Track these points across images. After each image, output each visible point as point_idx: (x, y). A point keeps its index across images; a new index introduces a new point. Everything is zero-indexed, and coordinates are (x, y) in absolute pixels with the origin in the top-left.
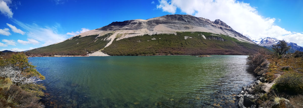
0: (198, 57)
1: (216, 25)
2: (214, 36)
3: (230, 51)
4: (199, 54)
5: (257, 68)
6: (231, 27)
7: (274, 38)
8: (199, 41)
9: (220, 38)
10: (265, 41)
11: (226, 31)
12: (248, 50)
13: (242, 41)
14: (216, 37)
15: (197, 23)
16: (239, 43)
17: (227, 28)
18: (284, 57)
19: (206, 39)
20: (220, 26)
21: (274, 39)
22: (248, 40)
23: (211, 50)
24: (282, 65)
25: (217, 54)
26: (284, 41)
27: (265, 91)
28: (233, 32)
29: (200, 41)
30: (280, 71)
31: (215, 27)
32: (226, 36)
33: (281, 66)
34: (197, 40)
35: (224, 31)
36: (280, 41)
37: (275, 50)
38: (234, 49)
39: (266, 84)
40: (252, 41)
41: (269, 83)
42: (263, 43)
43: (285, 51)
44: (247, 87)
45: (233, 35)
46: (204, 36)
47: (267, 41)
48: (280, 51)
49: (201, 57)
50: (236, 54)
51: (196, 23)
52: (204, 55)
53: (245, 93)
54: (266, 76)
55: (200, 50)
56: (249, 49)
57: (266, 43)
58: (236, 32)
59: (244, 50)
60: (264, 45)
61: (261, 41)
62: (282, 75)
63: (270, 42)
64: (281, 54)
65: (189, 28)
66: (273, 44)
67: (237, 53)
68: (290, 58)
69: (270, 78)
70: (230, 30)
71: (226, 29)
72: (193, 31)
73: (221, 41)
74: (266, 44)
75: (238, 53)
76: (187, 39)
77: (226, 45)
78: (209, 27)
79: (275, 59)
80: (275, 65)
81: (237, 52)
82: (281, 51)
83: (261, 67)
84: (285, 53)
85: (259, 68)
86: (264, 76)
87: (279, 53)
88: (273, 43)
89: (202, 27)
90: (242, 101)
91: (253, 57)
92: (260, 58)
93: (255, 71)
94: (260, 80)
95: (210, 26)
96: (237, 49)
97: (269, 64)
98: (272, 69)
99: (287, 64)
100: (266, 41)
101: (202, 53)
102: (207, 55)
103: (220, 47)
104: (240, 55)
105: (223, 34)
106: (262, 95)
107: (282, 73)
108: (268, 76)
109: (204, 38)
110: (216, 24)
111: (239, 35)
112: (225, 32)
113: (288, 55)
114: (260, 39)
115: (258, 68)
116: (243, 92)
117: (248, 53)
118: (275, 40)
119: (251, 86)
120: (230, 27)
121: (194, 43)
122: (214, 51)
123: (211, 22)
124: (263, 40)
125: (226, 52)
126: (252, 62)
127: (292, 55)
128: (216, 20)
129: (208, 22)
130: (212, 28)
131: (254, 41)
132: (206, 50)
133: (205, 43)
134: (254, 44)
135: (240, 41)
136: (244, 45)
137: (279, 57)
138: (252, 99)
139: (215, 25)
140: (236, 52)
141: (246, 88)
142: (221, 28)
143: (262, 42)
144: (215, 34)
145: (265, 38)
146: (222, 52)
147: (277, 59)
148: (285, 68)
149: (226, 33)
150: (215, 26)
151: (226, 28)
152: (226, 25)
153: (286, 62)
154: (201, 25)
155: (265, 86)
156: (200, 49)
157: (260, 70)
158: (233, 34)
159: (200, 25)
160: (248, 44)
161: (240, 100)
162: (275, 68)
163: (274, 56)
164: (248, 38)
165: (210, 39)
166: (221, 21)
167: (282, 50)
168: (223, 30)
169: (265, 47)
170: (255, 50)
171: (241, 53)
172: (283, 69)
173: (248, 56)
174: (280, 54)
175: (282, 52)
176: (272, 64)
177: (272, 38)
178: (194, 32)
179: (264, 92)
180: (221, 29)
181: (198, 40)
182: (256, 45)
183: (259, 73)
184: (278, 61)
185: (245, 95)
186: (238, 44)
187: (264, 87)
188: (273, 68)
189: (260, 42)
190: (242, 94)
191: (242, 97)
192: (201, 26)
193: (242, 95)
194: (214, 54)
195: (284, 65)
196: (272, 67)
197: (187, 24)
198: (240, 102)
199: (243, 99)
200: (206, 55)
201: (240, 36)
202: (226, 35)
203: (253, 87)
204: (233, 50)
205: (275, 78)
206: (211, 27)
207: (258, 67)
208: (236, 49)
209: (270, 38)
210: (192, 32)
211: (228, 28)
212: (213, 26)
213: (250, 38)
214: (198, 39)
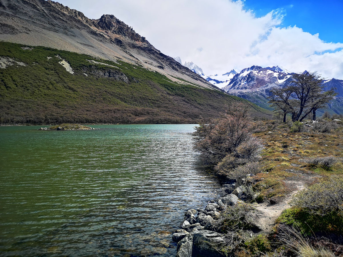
0: (46, 129)
1: (104, 31)
2: (97, 67)
3: (148, 113)
4: (51, 119)
5: (224, 159)
6: (146, 39)
7: (274, 67)
8: (50, 77)
9: (117, 72)
10: (244, 78)
11: (134, 52)
12: (197, 110)
13: (180, 81)
14: (103, 69)
15: (43, 19)
16: (171, 87)
17: (137, 42)
18: (309, 128)
19: (72, 73)
20: (115, 36)
21: (273, 69)
22: (196, 79)
23: (89, 109)
24: (308, 153)
25: (110, 123)
26: (311, 77)
27: (258, 225)
28: (153, 54)
29: (53, 78)
30: (303, 172)
31: (101, 39)
32: (133, 65)
33: (304, 156)
34: (44, 73)
35: (126, 52)
36: (295, 75)
37: (277, 107)
38: (159, 107)
39: (261, 207)
40: (206, 81)
41: (268, 206)
42: (237, 86)
43: (314, 109)
44: (199, 211)
45: (155, 63)
46: (66, 65)
47: (250, 78)
48: (294, 108)
49: (58, 129)
50: (165, 120)
51: (39, 18)
52: (69, 125)
53: (195, 226)
54: (256, 183)
55: (54, 109)
56: (198, 106)
57: (247, 86)
58: (161, 54)
59: (184, 110)
60: (240, 90)
61: (232, 81)
62: (309, 184)
63: (261, 82)
64: (300, 118)
65: (13, 29)
66: (270, 86)
67: (168, 117)
68: (333, 133)
69: (271, 191)
70: (144, 49)
71: (134, 46)
72: (30, 45)
73: (121, 82)
74: (246, 88)
75: (170, 117)
76: (8, 67)
77: (135, 94)
78: (81, 35)
79: (280, 133)
80: (283, 152)
81: (169, 113)
82: (299, 108)
83: (237, 156)
84: (314, 116)
85: (232, 159)
86: (248, 183)
87: (294, 114)
88: (271, 83)
89: (61, 34)
90: (188, 247)
91: (211, 128)
92: (232, 131)
93: (217, 167)
94: (237, 194)
95: (84, 32)
96: (167, 105)
97: (261, 149)
98: (273, 165)
99: (323, 150)
100: (248, 79)
101: (62, 117)
102: (79, 125)
103: (119, 101)
104: (177, 122)
105: (126, 61)
106: (249, 237)
107: (311, 178)
108: (265, 185)
109: (68, 70)
110: (103, 28)
111: (170, 64)
112: (131, 55)
113: (324, 120)
114: (228, 74)
115: (228, 161)
116: (187, 223)
117: (196, 116)
118: (276, 75)
119: (210, 210)
120: (143, 39)
121: (31, 81)
122: (100, 114)
123: (87, 21)
124: (237, 75)
125: (136, 116)
126: (209, 141)
127: (339, 123)
128: (103, 17)
129: (79, 21)
130: (94, 41)
131: (211, 80)
132: (74, 108)
133: (70, 85)
134: (209, 90)
135: (175, 82)
136: (185, 95)
137: (294, 127)
138: (219, 245)
139: (99, 31)
140: (164, 115)
141: (194, 214)
142: (119, 42)
143: (234, 81)
144: (101, 60)
145: (245, 70)
146: (125, 116)
147: (285, 134)
148: (320, 163)
149: (134, 59)
150: (102, 35)
151: (132, 42)
152: (133, 34)
153: (320, 144)
154: (57, 28)
155: (256, 213)
156: (55, 105)
157: (233, 166)
158: (155, 60)
159: (53, 28)
160: (195, 89)
161: (183, 244)
162: (283, 160)
163: (273, 123)
164: (195, 73)
165: (87, 75)
166: (118, 22)
167: (302, 106)
168: (125, 48)
169: (243, 97)
170: (214, 108)
171: (178, 118)
172: (313, 166)
173: (198, 126)
174: (295, 117)
175: (301, 110)
176: (269, 150)
177: (269, 68)
178: (34, 47)
179: (256, 229)
180: (118, 45)
181: (48, 76)
182: (215, 92)
183: (232, 174)
184: (289, 142)
185: (196, 231)
186: (169, 92)
187: (254, 215)
188: (276, 160)
189: (228, 83)
190: (186, 229)
191: (187, 238)
192: (56, 31)
193: (186, 231)
194: (101, 122)
195: (313, 154)
196: (273, 158)
197: (8, 15)
198: (182, 249)
199: (191, 243)
200: (75, 125)
201: (173, 68)
202: (133, 63)
203: (217, 213)
204: (156, 110)
205: (288, 192)
206: (89, 36)
207: (229, 158)
208: (165, 107)
209: (260, 68)
210: (25, 46)
211: (139, 43)
212: (94, 33)
213: (200, 73)
214: (47, 71)
